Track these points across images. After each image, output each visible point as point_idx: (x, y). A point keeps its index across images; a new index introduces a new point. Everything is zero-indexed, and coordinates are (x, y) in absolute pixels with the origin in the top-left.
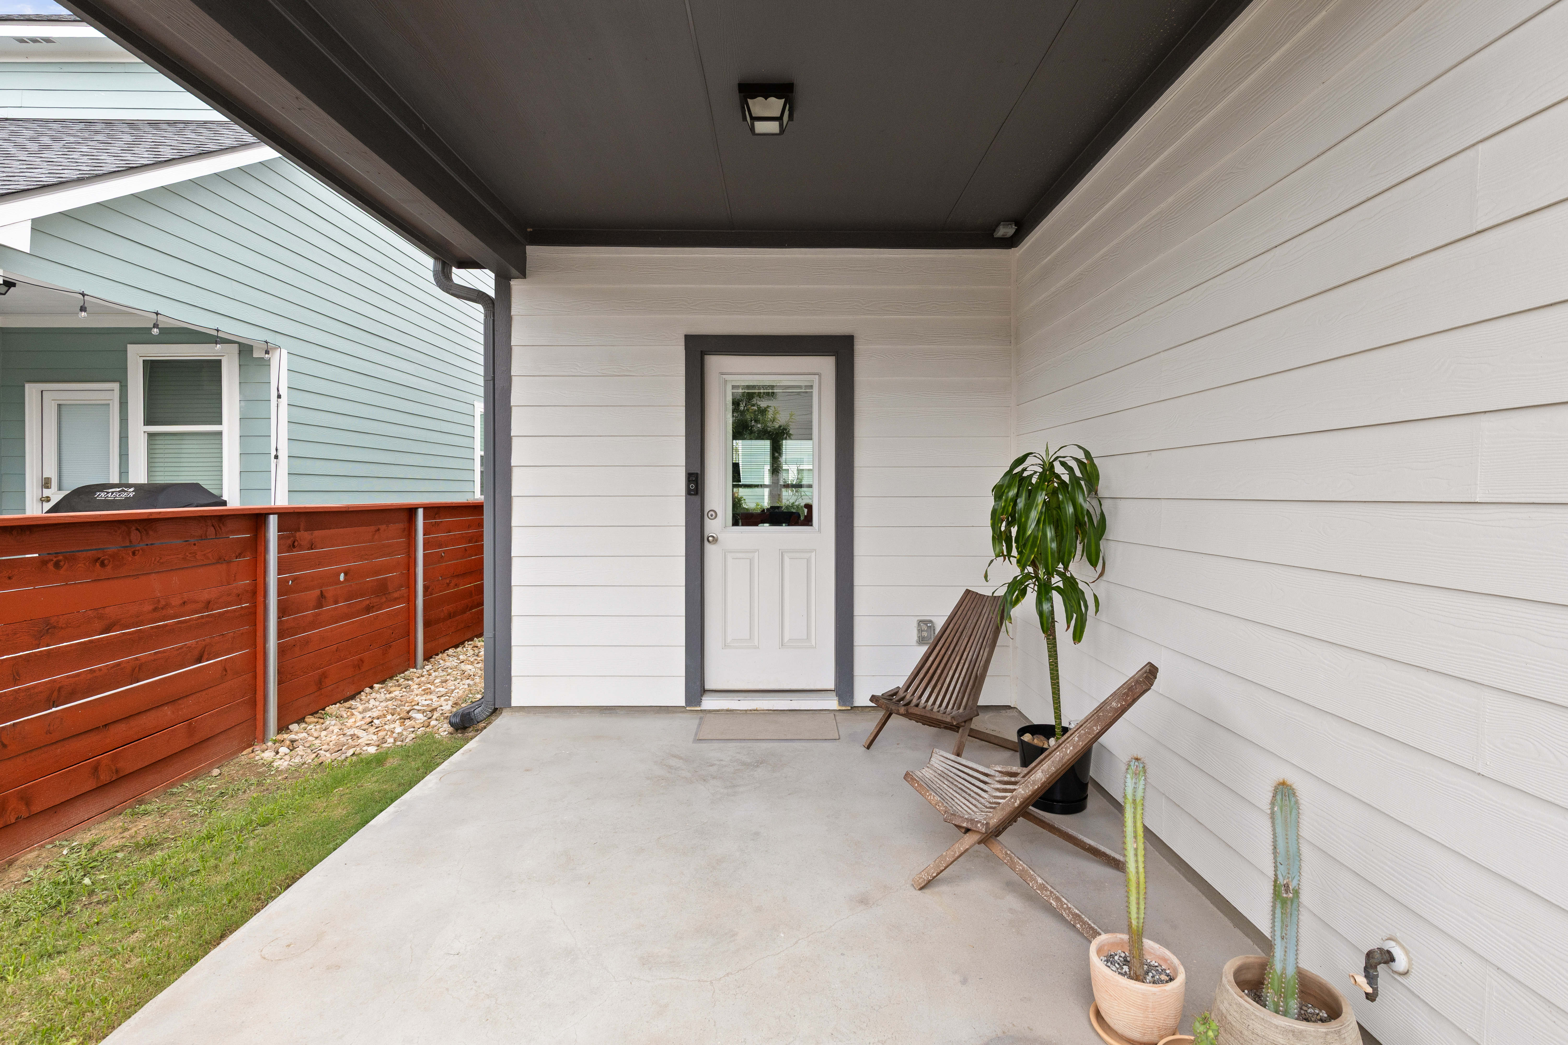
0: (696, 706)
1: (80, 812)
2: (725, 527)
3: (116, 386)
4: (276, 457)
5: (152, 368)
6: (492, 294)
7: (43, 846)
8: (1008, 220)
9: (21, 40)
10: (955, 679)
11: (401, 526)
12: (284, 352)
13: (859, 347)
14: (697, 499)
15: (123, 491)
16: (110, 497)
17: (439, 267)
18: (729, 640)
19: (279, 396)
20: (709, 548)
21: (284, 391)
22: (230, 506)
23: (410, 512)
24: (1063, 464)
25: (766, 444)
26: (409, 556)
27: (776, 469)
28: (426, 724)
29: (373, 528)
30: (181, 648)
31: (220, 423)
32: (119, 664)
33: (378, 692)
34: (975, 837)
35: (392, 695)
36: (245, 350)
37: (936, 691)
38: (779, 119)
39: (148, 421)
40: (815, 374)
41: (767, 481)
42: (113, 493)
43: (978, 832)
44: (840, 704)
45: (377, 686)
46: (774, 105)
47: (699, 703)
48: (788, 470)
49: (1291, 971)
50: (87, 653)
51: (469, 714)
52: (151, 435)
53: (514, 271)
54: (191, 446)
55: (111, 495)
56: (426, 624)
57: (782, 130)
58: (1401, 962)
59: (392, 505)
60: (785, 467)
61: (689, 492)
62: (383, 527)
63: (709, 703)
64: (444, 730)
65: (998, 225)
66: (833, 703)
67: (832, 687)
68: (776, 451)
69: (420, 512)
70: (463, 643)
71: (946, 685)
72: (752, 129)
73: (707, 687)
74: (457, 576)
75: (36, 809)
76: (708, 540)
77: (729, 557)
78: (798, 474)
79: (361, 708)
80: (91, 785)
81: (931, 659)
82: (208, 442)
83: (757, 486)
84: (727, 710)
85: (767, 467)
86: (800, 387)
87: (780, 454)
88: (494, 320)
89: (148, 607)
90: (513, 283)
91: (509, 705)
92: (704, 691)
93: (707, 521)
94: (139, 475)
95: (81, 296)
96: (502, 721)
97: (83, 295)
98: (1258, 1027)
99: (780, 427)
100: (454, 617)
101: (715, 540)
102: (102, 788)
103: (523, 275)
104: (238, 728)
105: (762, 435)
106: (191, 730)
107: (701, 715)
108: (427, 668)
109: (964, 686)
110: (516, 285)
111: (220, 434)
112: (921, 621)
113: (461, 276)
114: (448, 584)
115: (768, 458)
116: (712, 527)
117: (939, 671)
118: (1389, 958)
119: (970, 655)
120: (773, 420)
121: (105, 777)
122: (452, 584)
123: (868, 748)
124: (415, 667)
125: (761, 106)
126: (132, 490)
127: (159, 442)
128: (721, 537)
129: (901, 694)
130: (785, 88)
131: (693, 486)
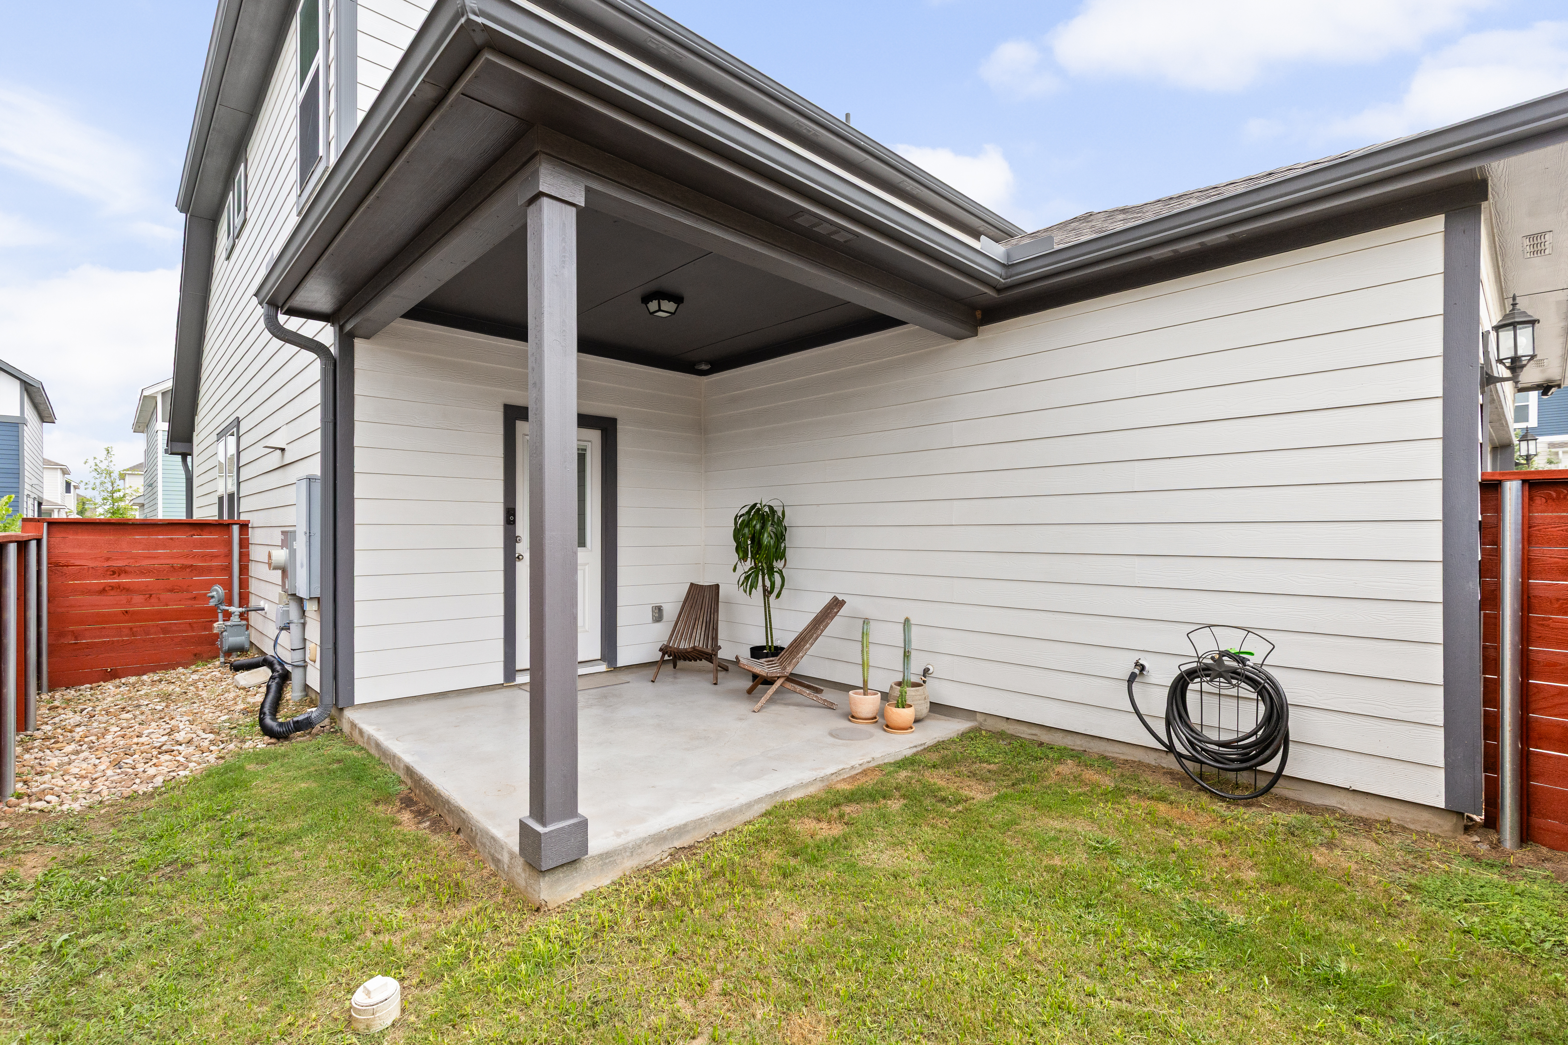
0: (513, 682)
2: (527, 548)
6: (333, 349)
8: (707, 362)
10: (698, 633)
13: (619, 426)
14: (513, 526)
17: (272, 312)
20: (518, 564)
37: (688, 642)
40: (588, 441)
44: (608, 667)
46: (669, 306)
53: (356, 332)
58: (931, 671)
61: (506, 523)
65: (698, 363)
66: (602, 668)
67: (602, 659)
71: (693, 637)
73: (517, 668)
76: (518, 558)
90: (356, 342)
91: (352, 704)
92: (516, 671)
93: (516, 544)
101: (522, 558)
103: (366, 336)
107: (517, 687)
109: (707, 635)
110: (360, 344)
112: (655, 607)
116: (519, 548)
118: (929, 670)
123: (654, 681)
128: (525, 556)
130: (678, 299)
131: (512, 518)
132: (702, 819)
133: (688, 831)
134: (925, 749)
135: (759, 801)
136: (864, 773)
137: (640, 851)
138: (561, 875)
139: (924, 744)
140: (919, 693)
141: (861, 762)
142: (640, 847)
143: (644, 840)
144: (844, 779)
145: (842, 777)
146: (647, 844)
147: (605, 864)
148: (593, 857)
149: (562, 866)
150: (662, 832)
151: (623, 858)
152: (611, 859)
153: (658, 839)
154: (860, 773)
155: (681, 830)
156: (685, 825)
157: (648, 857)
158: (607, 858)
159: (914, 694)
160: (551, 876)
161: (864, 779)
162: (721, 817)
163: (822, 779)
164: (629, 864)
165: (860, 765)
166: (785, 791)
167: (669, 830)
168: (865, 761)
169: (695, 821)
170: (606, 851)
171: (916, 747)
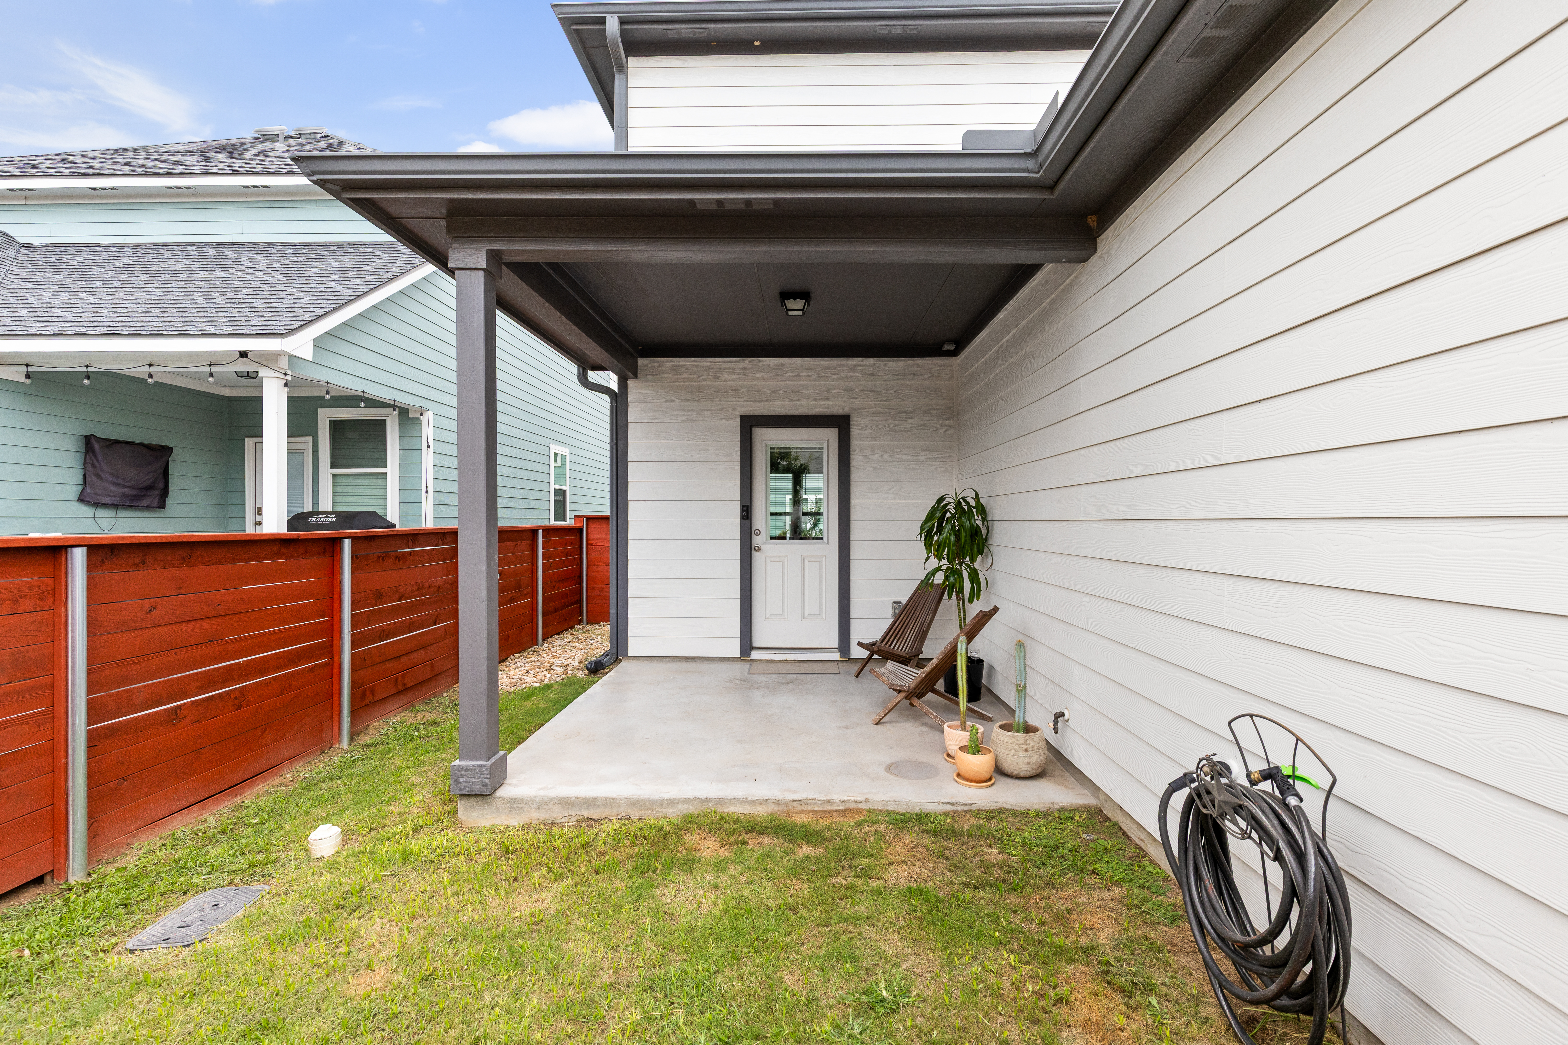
0: (747, 657)
1: (391, 705)
2: (766, 540)
3: (310, 439)
4: (427, 492)
5: (337, 426)
6: (616, 390)
7: (378, 721)
8: (950, 341)
9: (246, 187)
10: (911, 635)
11: (528, 542)
12: (431, 413)
13: (854, 423)
14: (748, 521)
15: (327, 517)
16: (320, 521)
17: (581, 371)
18: (768, 615)
19: (428, 447)
20: (755, 554)
21: (431, 443)
22: (398, 527)
23: (534, 532)
24: (965, 501)
25: (789, 477)
26: (533, 565)
27: (797, 500)
28: (565, 672)
29: (514, 543)
30: (428, 614)
31: (385, 466)
32: (405, 620)
33: (519, 658)
34: (903, 695)
35: (531, 659)
36: (403, 412)
37: (899, 642)
38: (802, 310)
39: (333, 466)
40: (825, 440)
41: (788, 508)
42: (320, 518)
43: (904, 691)
44: (841, 657)
45: (517, 655)
46: (799, 304)
47: (749, 655)
48: (807, 500)
49: (1021, 721)
50: (394, 612)
51: (600, 661)
52: (334, 476)
53: (630, 375)
54: (364, 484)
55: (320, 519)
56: (544, 615)
57: (804, 313)
58: (1066, 717)
59: (525, 527)
60: (804, 497)
61: (743, 518)
62: (519, 543)
63: (755, 655)
64: (581, 674)
65: (944, 343)
66: (836, 656)
67: (836, 646)
68: (797, 483)
69: (540, 532)
70: (562, 632)
71: (905, 638)
72: (787, 314)
73: (754, 645)
74: (559, 581)
75: (376, 699)
76: (755, 549)
77: (768, 560)
78: (817, 503)
79: (514, 666)
80: (394, 691)
81: (898, 623)
82: (377, 480)
83: (780, 514)
84: (767, 660)
85: (789, 496)
86: (815, 448)
87: (801, 487)
88: (617, 406)
89: (415, 588)
90: (629, 382)
91: (626, 655)
92: (753, 648)
93: (754, 536)
94: (326, 505)
95: (326, 384)
96: (624, 665)
97: (327, 383)
98: (1001, 738)
99: (802, 465)
100: (558, 611)
101: (759, 549)
102: (399, 693)
103: (636, 376)
104: (451, 670)
105: (786, 470)
106: (432, 667)
107: (750, 663)
108: (546, 645)
109: (916, 638)
110: (631, 383)
111: (385, 474)
112: (894, 602)
113: (594, 376)
114: (554, 587)
115: (790, 490)
116: (757, 540)
117: (902, 630)
118: (1063, 715)
119: (921, 620)
120: (796, 459)
121: (401, 687)
122: (556, 587)
123: (857, 676)
124: (537, 645)
125: (792, 304)
126: (333, 516)
127: (339, 480)
128: (763, 547)
129: (878, 644)
130: (805, 295)
131: (745, 514)
132: (613, 799)
133: (598, 806)
134: (970, 811)
135: (685, 801)
136: (846, 812)
137: (546, 807)
138: (474, 804)
139: (971, 804)
140: (1016, 741)
141: (845, 798)
142: (546, 803)
143: (552, 799)
144: (813, 811)
145: (810, 808)
146: (554, 804)
147: (513, 807)
148: (503, 799)
149: (476, 796)
150: (571, 798)
151: (531, 809)
152: (519, 805)
153: (566, 803)
154: (841, 811)
155: (590, 802)
156: (595, 799)
157: (555, 815)
158: (515, 804)
159: (1008, 741)
160: (467, 802)
161: (840, 819)
162: (636, 803)
163: (777, 802)
164: (536, 816)
165: (843, 802)
166: (720, 801)
167: (578, 798)
168: (853, 799)
169: (606, 799)
170: (515, 797)
171: (952, 804)
